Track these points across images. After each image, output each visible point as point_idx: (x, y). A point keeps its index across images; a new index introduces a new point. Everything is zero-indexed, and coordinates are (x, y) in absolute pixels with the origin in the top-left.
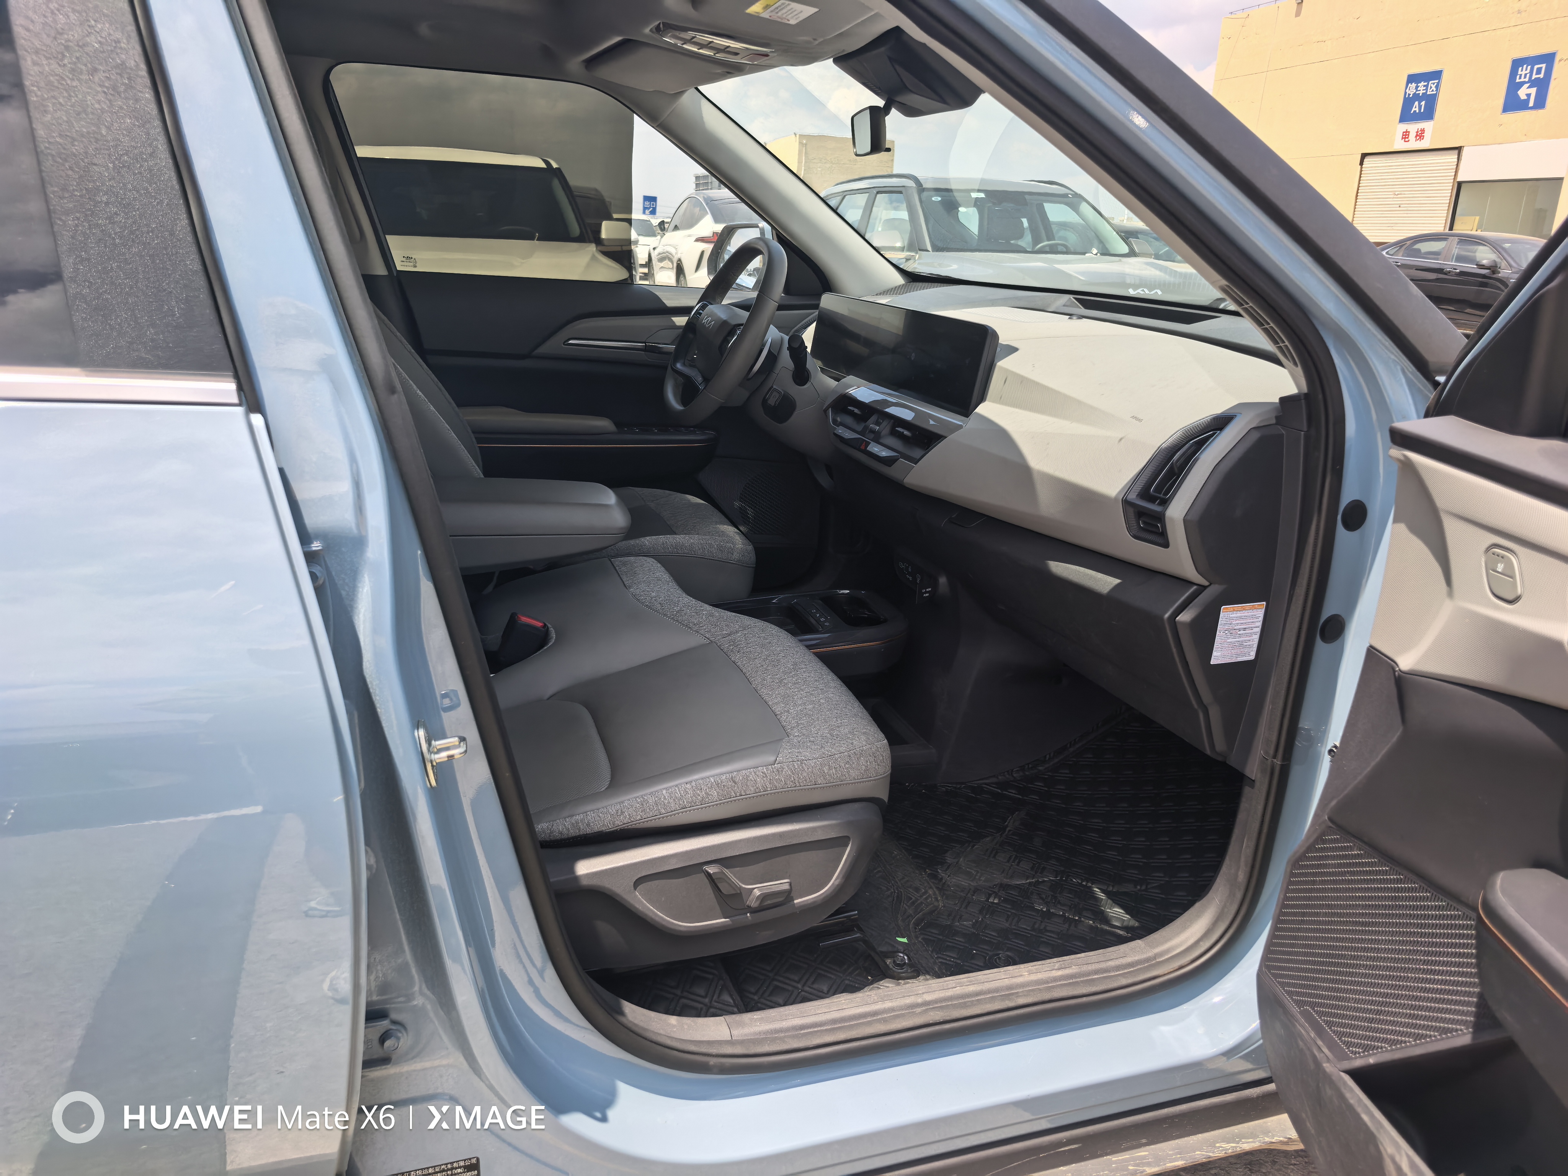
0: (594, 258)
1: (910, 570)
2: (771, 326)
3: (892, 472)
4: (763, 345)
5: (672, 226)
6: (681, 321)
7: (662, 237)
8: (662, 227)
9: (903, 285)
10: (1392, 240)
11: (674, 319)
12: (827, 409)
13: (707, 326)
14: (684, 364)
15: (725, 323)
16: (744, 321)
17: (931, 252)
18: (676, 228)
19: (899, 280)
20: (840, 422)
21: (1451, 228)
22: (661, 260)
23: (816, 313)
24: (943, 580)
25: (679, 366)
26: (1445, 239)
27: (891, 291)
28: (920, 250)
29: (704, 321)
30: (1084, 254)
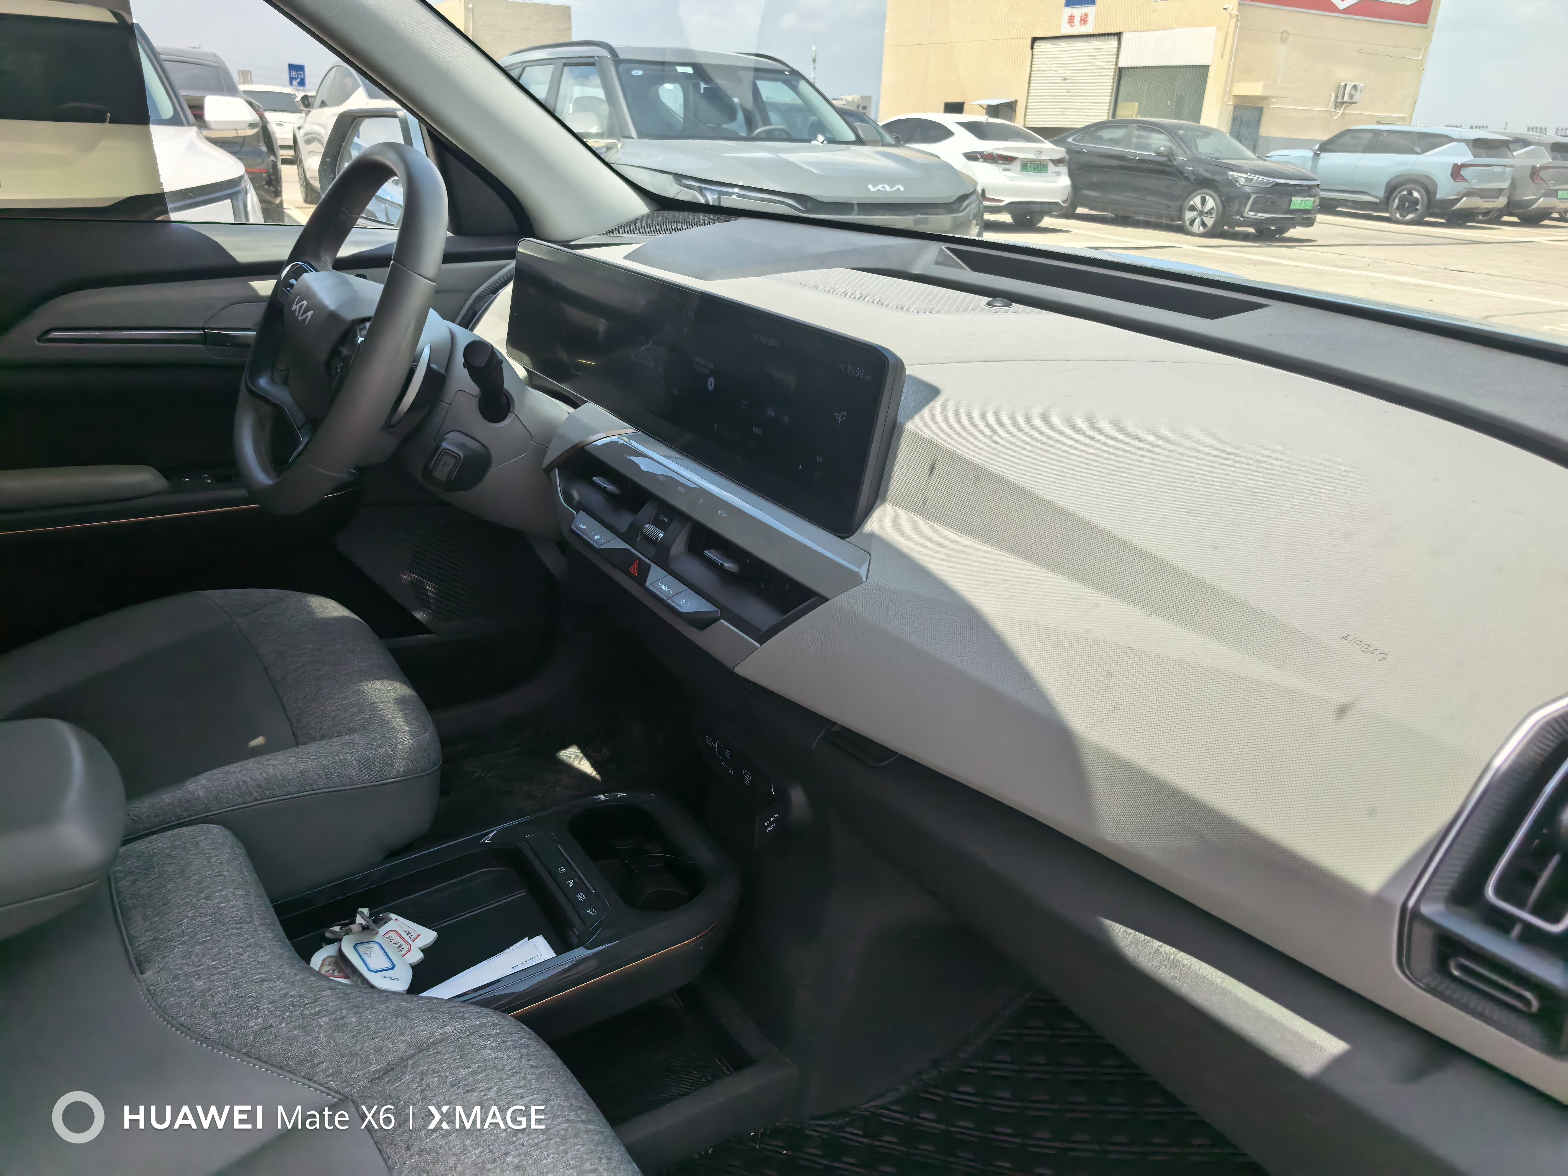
0: (191, 146)
1: (728, 755)
2: (431, 310)
3: (704, 639)
4: (416, 360)
5: (318, 102)
6: (265, 287)
7: (307, 115)
8: (306, 102)
9: (648, 215)
10: (1080, 125)
11: (254, 284)
12: (548, 470)
13: (300, 318)
14: (273, 380)
15: (333, 317)
16: (371, 312)
17: (637, 140)
18: (323, 104)
19: (640, 207)
20: (579, 502)
21: (1114, 115)
22: (308, 142)
23: (512, 264)
24: (797, 796)
25: (263, 382)
26: (1126, 127)
27: (630, 227)
28: (624, 137)
29: (294, 306)
30: (809, 141)
